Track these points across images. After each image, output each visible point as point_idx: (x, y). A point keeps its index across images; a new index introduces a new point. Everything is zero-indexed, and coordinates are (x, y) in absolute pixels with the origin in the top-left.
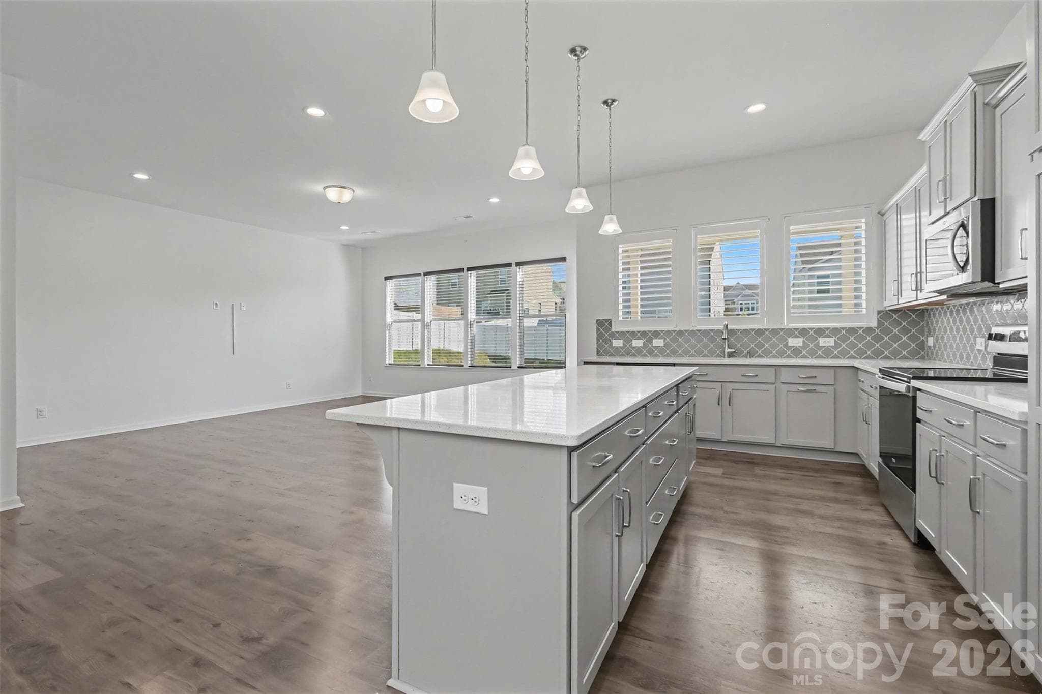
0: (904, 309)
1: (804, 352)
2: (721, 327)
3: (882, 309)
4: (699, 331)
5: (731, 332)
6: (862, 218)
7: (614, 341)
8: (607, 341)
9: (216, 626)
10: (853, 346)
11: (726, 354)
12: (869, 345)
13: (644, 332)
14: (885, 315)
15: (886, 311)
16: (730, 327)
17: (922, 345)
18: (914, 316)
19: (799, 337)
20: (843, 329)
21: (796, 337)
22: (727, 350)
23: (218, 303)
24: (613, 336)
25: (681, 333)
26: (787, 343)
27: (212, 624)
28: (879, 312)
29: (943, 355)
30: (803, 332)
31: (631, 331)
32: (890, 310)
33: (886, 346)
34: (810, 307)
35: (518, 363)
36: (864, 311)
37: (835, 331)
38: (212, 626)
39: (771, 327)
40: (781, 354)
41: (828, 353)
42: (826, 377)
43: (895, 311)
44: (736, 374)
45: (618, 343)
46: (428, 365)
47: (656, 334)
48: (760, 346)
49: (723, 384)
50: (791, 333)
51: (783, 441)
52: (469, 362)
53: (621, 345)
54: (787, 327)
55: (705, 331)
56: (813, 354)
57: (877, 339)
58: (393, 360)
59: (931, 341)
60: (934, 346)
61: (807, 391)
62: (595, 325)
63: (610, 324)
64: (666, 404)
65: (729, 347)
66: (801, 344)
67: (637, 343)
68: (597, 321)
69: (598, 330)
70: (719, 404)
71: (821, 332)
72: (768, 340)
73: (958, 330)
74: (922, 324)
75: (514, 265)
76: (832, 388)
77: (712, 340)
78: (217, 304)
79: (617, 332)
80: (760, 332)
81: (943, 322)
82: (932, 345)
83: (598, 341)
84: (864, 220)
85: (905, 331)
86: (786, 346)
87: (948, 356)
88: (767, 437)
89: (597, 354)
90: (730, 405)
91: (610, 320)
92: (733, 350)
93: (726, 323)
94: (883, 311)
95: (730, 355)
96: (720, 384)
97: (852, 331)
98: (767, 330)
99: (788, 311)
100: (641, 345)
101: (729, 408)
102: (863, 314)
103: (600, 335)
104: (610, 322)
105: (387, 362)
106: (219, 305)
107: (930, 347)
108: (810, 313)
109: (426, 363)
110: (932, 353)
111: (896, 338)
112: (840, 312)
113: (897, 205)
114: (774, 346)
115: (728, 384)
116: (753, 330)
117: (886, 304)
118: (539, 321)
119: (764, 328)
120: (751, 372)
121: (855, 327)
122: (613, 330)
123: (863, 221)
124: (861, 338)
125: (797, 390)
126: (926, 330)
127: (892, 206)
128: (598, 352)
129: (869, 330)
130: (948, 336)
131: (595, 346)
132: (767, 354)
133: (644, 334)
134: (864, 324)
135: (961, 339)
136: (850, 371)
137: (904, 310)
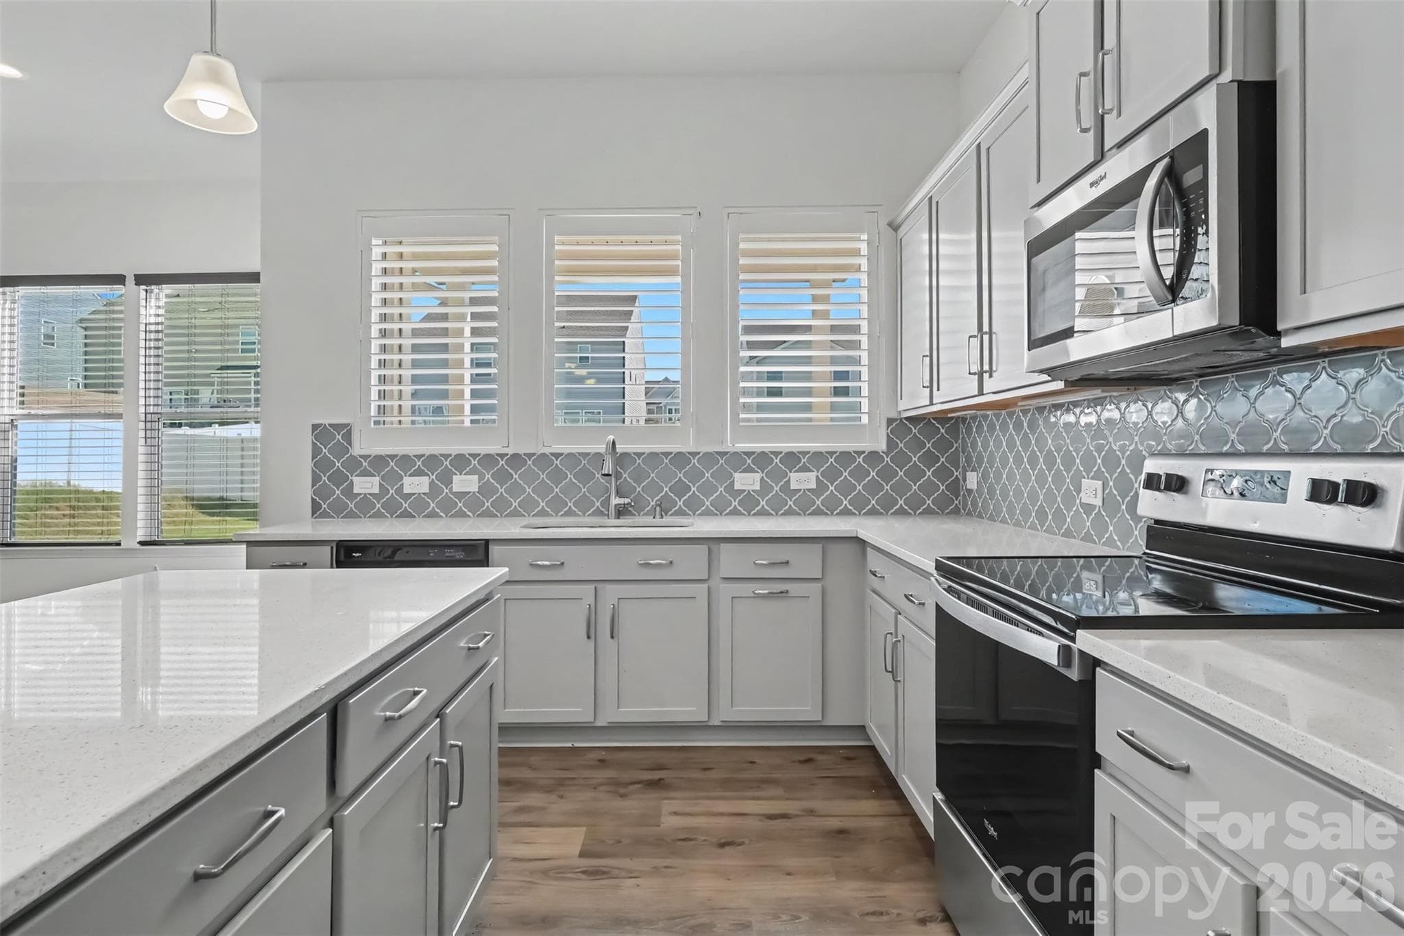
0: (928, 417)
1: (763, 503)
2: (601, 448)
3: (894, 415)
4: (557, 455)
5: (622, 459)
6: (862, 232)
7: (356, 480)
8: (339, 479)
10: (846, 489)
11: (612, 508)
12: (873, 487)
13: (433, 457)
14: (900, 426)
15: (901, 419)
16: (620, 448)
17: (956, 487)
18: (943, 431)
19: (753, 471)
20: (831, 453)
21: (749, 470)
22: (615, 501)
24: (354, 465)
25: (516, 460)
26: (732, 483)
28: (890, 421)
29: (997, 509)
30: (762, 460)
31: (401, 454)
32: (907, 419)
33: (901, 488)
34: (761, 408)
36: (865, 419)
37: (818, 458)
39: (704, 449)
40: (719, 510)
41: (805, 506)
42: (807, 562)
43: (913, 420)
44: (626, 562)
45: (365, 485)
47: (461, 462)
48: (681, 489)
49: (599, 586)
50: (739, 461)
51: (725, 713)
53: (376, 490)
54: (732, 450)
55: (570, 455)
56: (778, 508)
57: (887, 474)
59: (972, 480)
60: (979, 490)
61: (771, 595)
62: (308, 439)
63: (348, 436)
64: (463, 648)
65: (619, 494)
66: (757, 487)
67: (416, 485)
68: (315, 427)
69: (316, 451)
70: (589, 637)
71: (792, 459)
72: (696, 476)
73: (1033, 461)
74: (955, 445)
75: (130, 281)
76: (818, 586)
77: (585, 476)
79: (365, 457)
80: (680, 459)
81: (998, 445)
82: (975, 487)
83: (315, 479)
84: (864, 237)
85: (930, 459)
86: (730, 488)
87: (1011, 510)
88: (689, 710)
89: (314, 513)
90: (612, 637)
91: (349, 424)
92: (627, 501)
93: (611, 438)
94: (896, 420)
95: (621, 512)
96: (592, 587)
97: (846, 457)
98: (694, 454)
99: (735, 415)
100: (425, 489)
101: (613, 643)
102: (864, 426)
103: (320, 465)
104: (346, 431)
107: (970, 491)
108: (759, 420)
110: (974, 504)
111: (915, 474)
112: (810, 420)
113: (931, 198)
114: (708, 490)
115: (609, 587)
116: (666, 454)
117: (902, 405)
119: (689, 451)
120: (657, 555)
121: (851, 450)
122: (357, 450)
123: (862, 238)
124: (860, 473)
125: (752, 595)
126: (962, 459)
127: (918, 204)
128: (315, 507)
129: (873, 456)
130: (1011, 471)
131: (307, 494)
132: (693, 507)
133: (432, 462)
134: (866, 446)
135: (1041, 479)
136: (850, 549)
137: (929, 419)
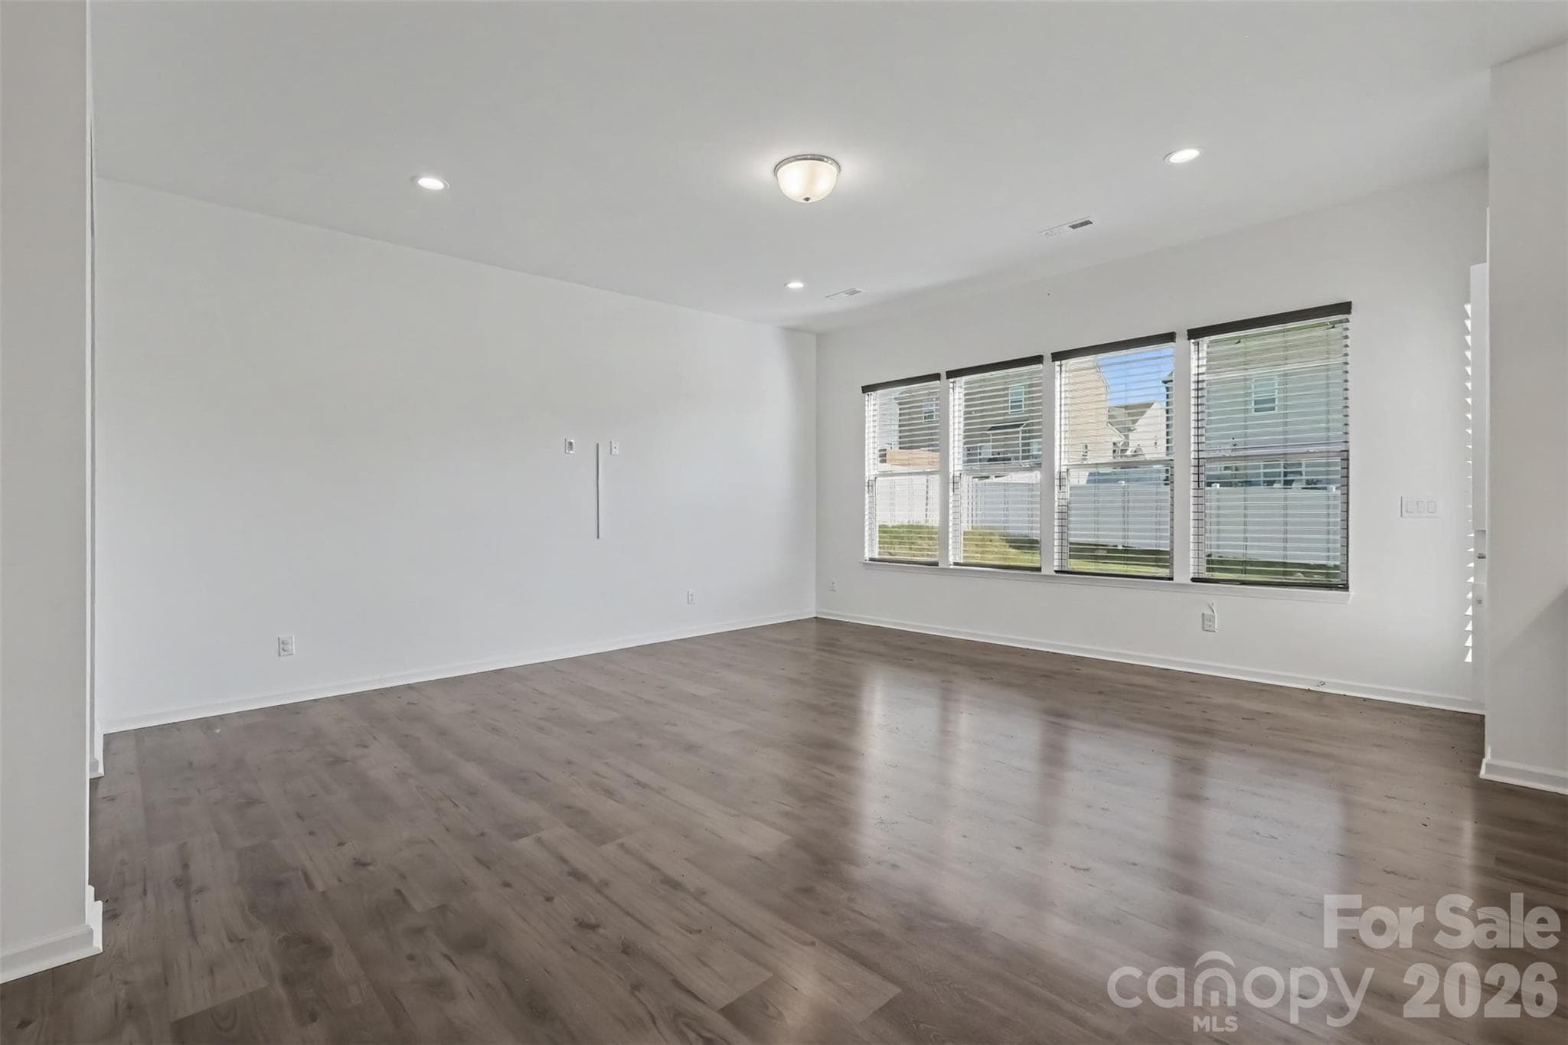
9: (549, 899)
23: (572, 441)
27: (544, 896)
35: (1192, 569)
38: (543, 899)
46: (956, 564)
52: (1056, 563)
58: (877, 550)
78: (571, 444)
105: (867, 556)
106: (574, 444)
109: (951, 560)
118: (1091, 474)
